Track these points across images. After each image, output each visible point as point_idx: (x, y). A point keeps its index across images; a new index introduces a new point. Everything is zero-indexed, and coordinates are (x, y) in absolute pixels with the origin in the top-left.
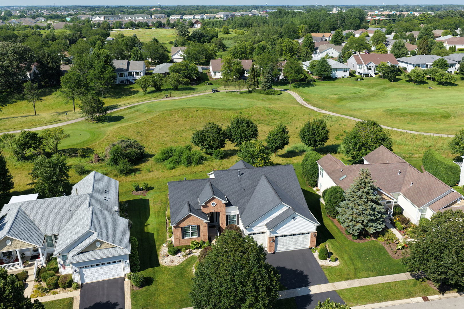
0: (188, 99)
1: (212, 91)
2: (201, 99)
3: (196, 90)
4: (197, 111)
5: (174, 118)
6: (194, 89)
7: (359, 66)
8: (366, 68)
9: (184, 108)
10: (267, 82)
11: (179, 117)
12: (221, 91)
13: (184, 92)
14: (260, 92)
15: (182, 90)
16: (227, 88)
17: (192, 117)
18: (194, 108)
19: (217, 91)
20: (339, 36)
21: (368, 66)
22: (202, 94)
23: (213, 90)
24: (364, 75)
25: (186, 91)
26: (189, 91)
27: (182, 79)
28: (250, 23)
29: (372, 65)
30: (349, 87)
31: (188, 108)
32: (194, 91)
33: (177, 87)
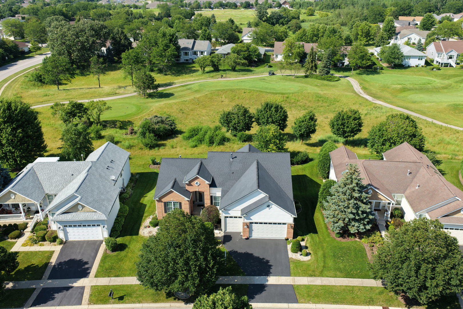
0: (241, 80)
1: (268, 73)
2: (254, 81)
3: (254, 72)
4: (245, 93)
5: (220, 99)
6: (250, 71)
7: (439, 54)
8: (446, 57)
9: (233, 89)
10: (324, 67)
11: (226, 98)
12: (277, 74)
13: (241, 73)
14: (317, 77)
15: (239, 72)
16: (283, 71)
17: (239, 98)
18: (242, 89)
19: (273, 74)
20: (429, 20)
21: (449, 54)
22: (258, 76)
23: (270, 73)
24: (442, 64)
25: (243, 73)
26: (246, 73)
27: (239, 60)
28: (338, 5)
29: (454, 54)
30: (420, 77)
31: (237, 89)
32: (250, 73)
33: (235, 68)
